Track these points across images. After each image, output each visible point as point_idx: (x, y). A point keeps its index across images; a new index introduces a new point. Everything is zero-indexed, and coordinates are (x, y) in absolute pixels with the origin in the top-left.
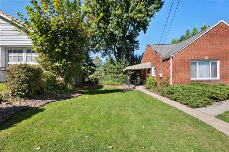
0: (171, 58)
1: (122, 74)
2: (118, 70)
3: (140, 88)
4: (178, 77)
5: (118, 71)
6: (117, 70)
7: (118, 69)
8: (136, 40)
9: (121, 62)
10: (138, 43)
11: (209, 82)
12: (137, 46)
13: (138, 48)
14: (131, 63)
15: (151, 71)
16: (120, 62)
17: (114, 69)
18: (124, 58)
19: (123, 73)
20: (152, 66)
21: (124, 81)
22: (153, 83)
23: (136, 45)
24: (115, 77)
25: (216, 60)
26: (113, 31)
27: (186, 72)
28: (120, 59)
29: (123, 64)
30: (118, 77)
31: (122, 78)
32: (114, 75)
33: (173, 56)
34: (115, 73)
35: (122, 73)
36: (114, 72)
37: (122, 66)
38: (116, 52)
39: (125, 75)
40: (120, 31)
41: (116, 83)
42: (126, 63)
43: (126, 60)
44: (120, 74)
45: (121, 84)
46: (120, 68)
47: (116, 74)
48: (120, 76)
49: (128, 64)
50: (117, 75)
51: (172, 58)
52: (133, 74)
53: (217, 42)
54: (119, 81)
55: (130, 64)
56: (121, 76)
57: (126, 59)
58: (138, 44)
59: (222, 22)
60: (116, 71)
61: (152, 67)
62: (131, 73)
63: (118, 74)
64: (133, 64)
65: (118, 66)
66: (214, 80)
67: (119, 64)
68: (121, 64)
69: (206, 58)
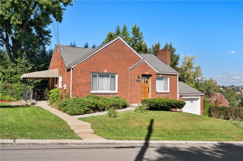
0: (71, 70)
1: (18, 84)
2: (12, 76)
3: (43, 104)
4: (78, 89)
5: (13, 78)
6: (9, 75)
7: (13, 74)
8: (46, 29)
9: (18, 63)
10: (50, 34)
11: (108, 95)
12: (48, 38)
13: (50, 42)
14: (35, 66)
15: (59, 81)
16: (16, 63)
17: (4, 74)
18: (24, 58)
19: (21, 81)
20: (59, 74)
21: (22, 95)
22: (58, 96)
23: (46, 37)
24: (6, 88)
25: (115, 73)
26: (4, 14)
27: (86, 85)
28: (17, 58)
29: (21, 67)
30: (11, 88)
31: (18, 89)
32: (4, 84)
33: (72, 67)
34: (6, 81)
35: (19, 82)
36: (4, 79)
37: (19, 70)
38: (9, 45)
39: (23, 85)
40: (16, 17)
41: (8, 97)
42: (27, 66)
43: (26, 61)
44: (15, 82)
45: (16, 99)
46: (16, 74)
47: (8, 82)
48: (14, 85)
49: (30, 68)
50: (10, 85)
51: (73, 69)
52: (38, 83)
53: (115, 57)
54: (12, 95)
55: (33, 67)
56: (16, 85)
57: (26, 59)
58: (50, 36)
59: (119, 39)
60: (8, 77)
61: (60, 76)
62: (36, 81)
63: (11, 82)
64: (39, 67)
65: (13, 70)
66: (112, 93)
67: (14, 66)
68: (18, 67)
69: (106, 71)
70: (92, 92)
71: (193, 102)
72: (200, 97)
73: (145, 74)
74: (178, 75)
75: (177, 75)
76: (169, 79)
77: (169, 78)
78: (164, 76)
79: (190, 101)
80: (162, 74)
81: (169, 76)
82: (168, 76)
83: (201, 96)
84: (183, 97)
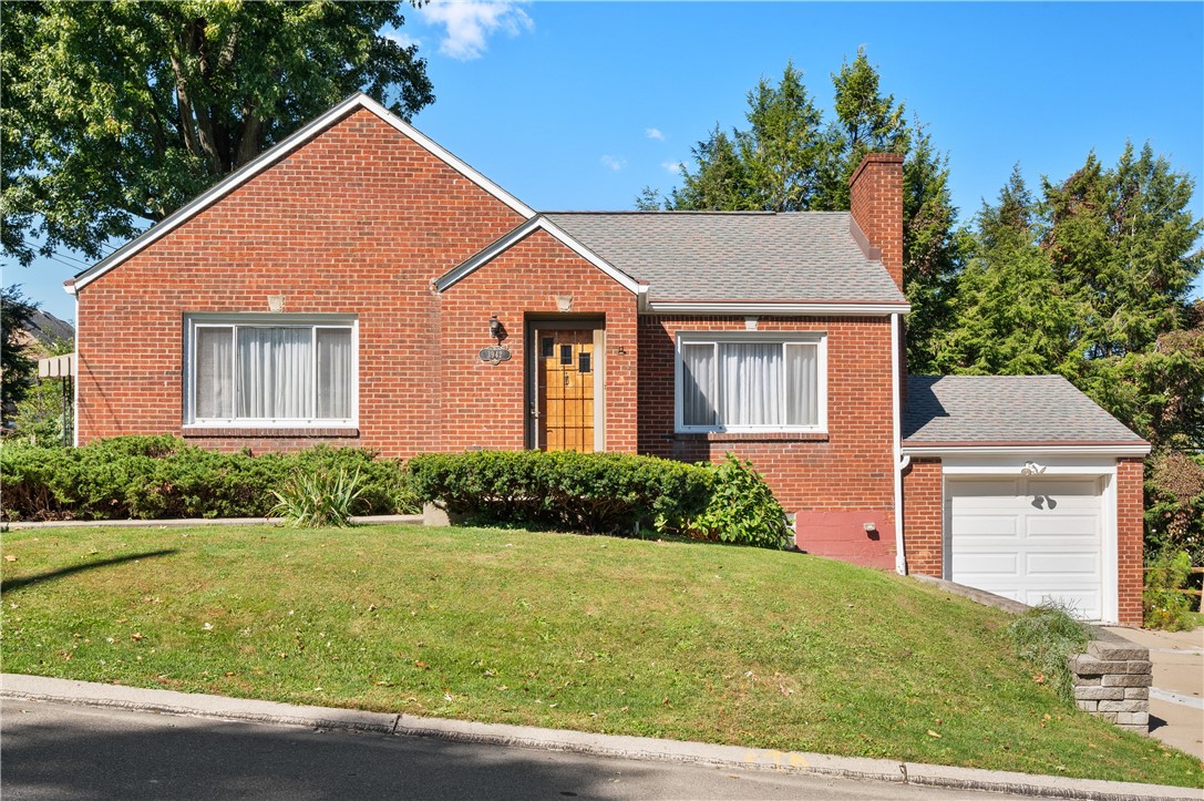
25: (342, 316)
27: (152, 384)
53: (338, 218)
69: (275, 305)
70: (196, 423)
71: (1052, 505)
72: (1112, 470)
73: (551, 309)
74: (895, 319)
75: (887, 319)
76: (823, 346)
77: (824, 340)
78: (781, 327)
79: (1032, 498)
80: (763, 318)
81: (825, 327)
82: (812, 327)
83: (1119, 460)
84: (947, 470)
